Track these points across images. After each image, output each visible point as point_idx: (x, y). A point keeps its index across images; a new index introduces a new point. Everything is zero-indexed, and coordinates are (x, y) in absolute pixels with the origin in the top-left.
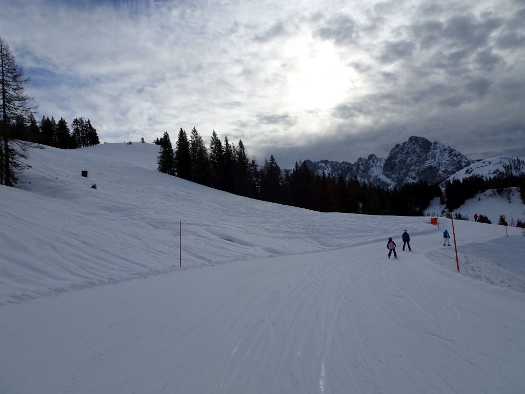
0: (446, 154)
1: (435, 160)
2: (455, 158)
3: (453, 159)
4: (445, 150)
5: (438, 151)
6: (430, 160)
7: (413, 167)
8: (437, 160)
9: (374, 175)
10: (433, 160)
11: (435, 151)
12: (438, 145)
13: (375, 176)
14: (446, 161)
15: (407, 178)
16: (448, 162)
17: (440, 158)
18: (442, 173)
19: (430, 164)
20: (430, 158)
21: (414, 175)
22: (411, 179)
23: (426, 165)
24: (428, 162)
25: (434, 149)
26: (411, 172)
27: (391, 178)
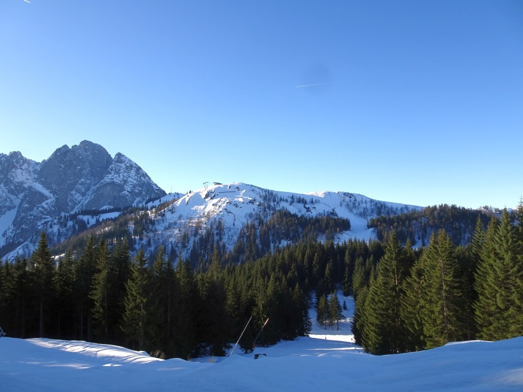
0: (133, 172)
1: (119, 176)
2: (142, 178)
3: (141, 179)
4: (131, 166)
5: (123, 165)
6: (112, 175)
7: (82, 180)
8: (121, 176)
9: (17, 180)
10: (117, 176)
11: (119, 164)
12: (122, 158)
13: (17, 183)
14: (133, 180)
15: (74, 192)
16: (135, 182)
17: (125, 174)
18: (127, 193)
19: (113, 179)
20: (113, 172)
21: (83, 190)
22: (78, 194)
23: (107, 180)
24: (110, 176)
25: (118, 162)
26: (80, 186)
27: (51, 188)
